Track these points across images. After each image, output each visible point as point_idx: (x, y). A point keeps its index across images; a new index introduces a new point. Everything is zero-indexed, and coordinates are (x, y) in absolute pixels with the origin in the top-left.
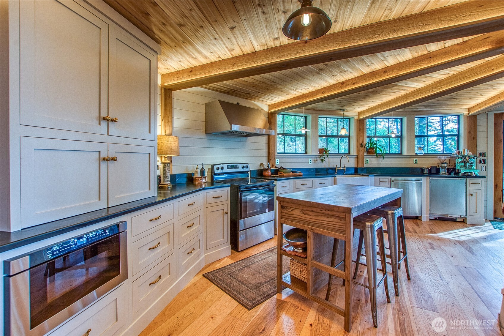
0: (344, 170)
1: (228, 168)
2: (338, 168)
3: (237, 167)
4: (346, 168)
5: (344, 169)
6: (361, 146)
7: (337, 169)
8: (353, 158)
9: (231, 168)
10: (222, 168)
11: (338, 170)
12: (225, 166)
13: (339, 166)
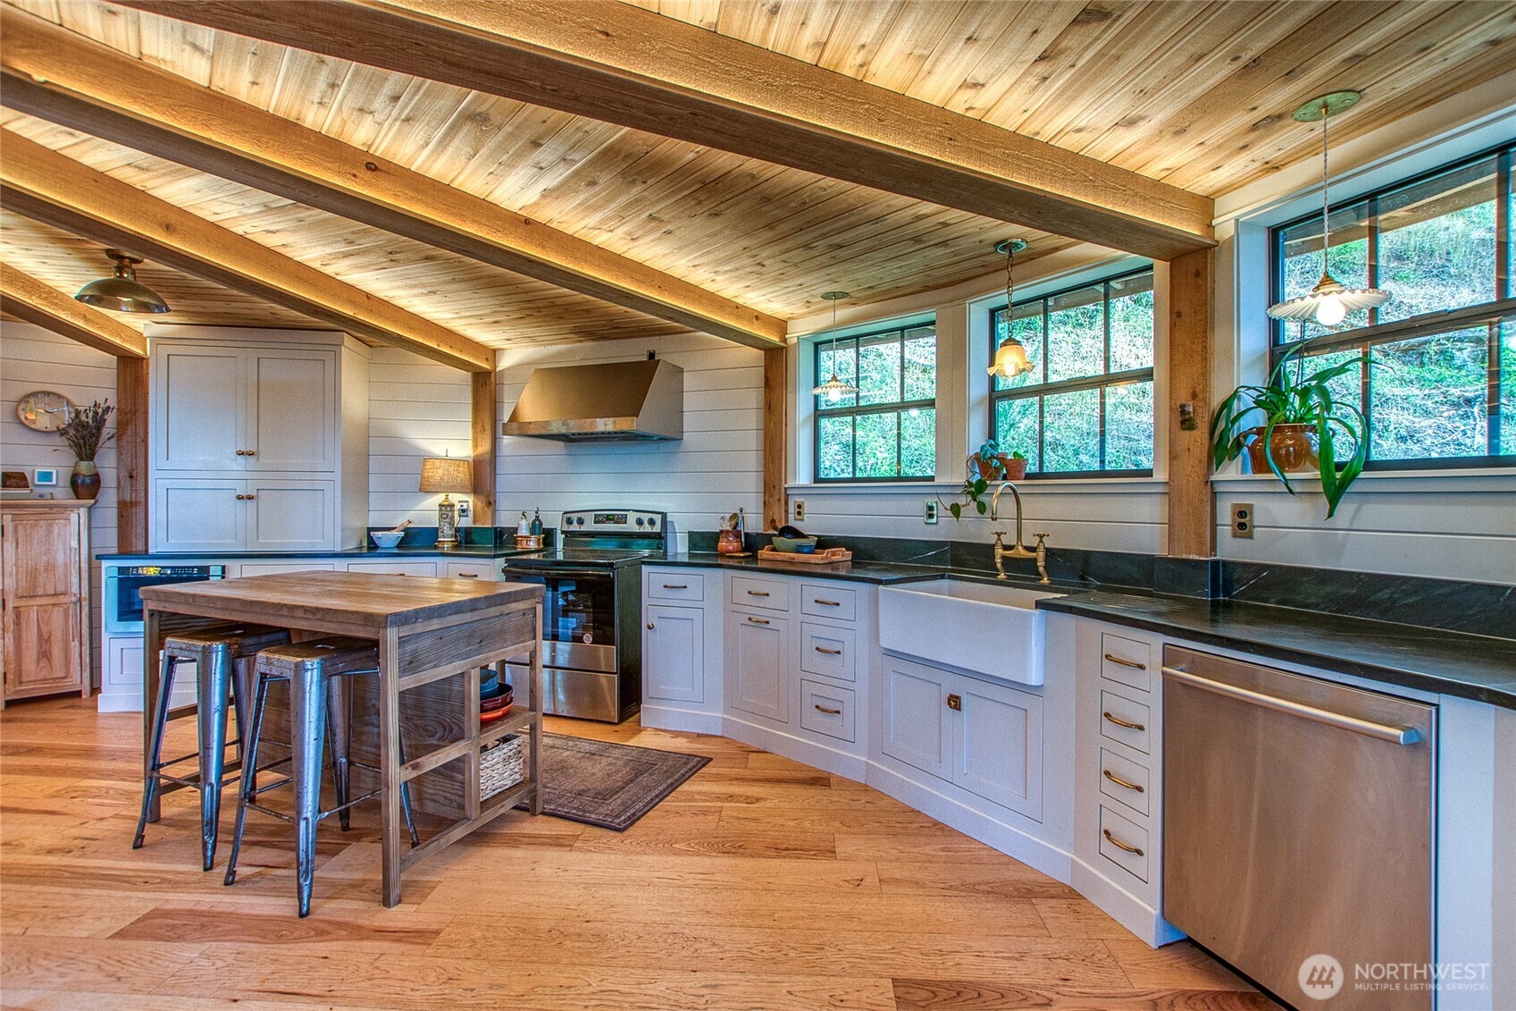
0: (1035, 560)
1: (595, 522)
2: (1006, 548)
3: (623, 519)
4: (1047, 550)
5: (1033, 555)
6: (1183, 422)
7: (999, 552)
8: (1147, 499)
9: (604, 522)
10: (581, 522)
11: (1003, 557)
12: (589, 518)
13: (1009, 539)
